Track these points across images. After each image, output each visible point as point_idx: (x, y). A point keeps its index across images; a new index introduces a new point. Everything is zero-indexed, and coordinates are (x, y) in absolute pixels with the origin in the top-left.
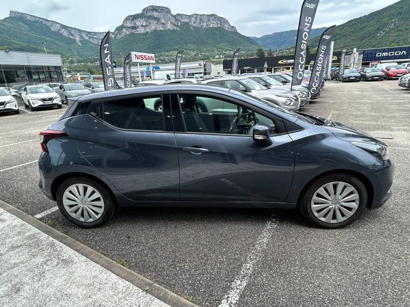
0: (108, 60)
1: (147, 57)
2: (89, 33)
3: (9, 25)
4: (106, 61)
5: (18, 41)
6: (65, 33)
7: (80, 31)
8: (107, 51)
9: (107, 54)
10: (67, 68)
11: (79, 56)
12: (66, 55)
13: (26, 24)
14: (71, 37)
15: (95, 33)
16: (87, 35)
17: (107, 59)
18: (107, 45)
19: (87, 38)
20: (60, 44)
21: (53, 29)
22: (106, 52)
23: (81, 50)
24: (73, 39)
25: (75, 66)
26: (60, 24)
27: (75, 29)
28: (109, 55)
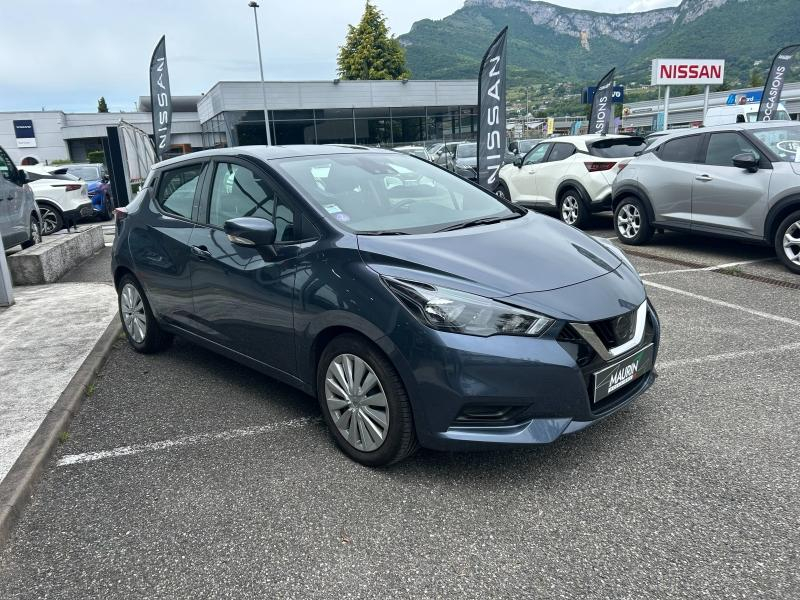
0: (494, 92)
1: (699, 70)
2: (614, 17)
3: (460, 24)
4: (490, 93)
5: (467, 55)
6: (560, 25)
7: (594, 15)
8: (495, 71)
9: (495, 79)
10: (548, 105)
11: (579, 76)
12: (552, 76)
13: (488, 17)
14: (572, 33)
15: (629, 16)
16: (609, 24)
17: (492, 89)
18: (498, 58)
19: (607, 31)
20: (545, 52)
21: (537, 20)
22: (492, 74)
23: (586, 62)
24: (574, 38)
25: (566, 101)
26: (553, 6)
27: (583, 12)
28: (498, 82)
